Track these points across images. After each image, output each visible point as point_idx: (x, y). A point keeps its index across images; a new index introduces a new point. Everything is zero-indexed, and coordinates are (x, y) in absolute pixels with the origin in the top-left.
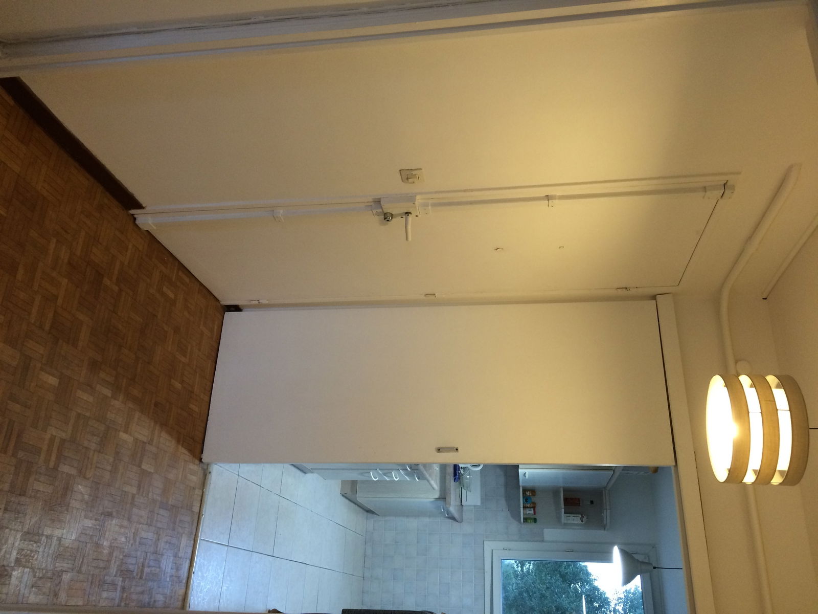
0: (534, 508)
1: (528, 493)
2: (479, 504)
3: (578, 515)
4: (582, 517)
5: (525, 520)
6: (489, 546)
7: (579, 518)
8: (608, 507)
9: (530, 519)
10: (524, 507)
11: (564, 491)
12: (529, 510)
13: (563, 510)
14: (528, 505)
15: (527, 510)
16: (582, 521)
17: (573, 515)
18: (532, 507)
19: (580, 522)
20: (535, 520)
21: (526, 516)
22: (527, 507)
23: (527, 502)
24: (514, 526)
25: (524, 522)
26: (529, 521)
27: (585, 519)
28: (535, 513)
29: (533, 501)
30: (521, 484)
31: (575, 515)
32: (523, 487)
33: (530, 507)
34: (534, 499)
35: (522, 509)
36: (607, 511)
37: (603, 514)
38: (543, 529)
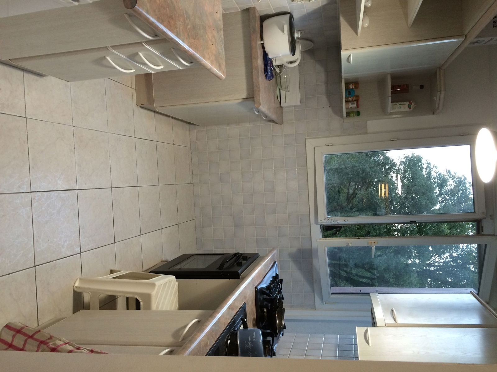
0: (357, 101)
1: (351, 86)
2: (299, 103)
3: (405, 103)
4: (410, 103)
5: (348, 114)
6: (311, 143)
7: (406, 106)
8: (443, 89)
9: (353, 112)
10: (347, 102)
11: (392, 78)
12: (352, 104)
13: (390, 99)
14: (351, 99)
15: (350, 104)
16: (410, 109)
17: (400, 103)
18: (355, 100)
19: (408, 109)
20: (358, 114)
21: (349, 111)
22: (350, 101)
23: (350, 94)
24: (336, 122)
25: (346, 116)
26: (352, 115)
27: (413, 105)
28: (358, 107)
29: (356, 94)
30: (343, 75)
31: (402, 103)
32: (345, 80)
33: (353, 101)
34: (357, 92)
35: (344, 103)
36: (440, 93)
37: (435, 98)
38: (367, 121)
